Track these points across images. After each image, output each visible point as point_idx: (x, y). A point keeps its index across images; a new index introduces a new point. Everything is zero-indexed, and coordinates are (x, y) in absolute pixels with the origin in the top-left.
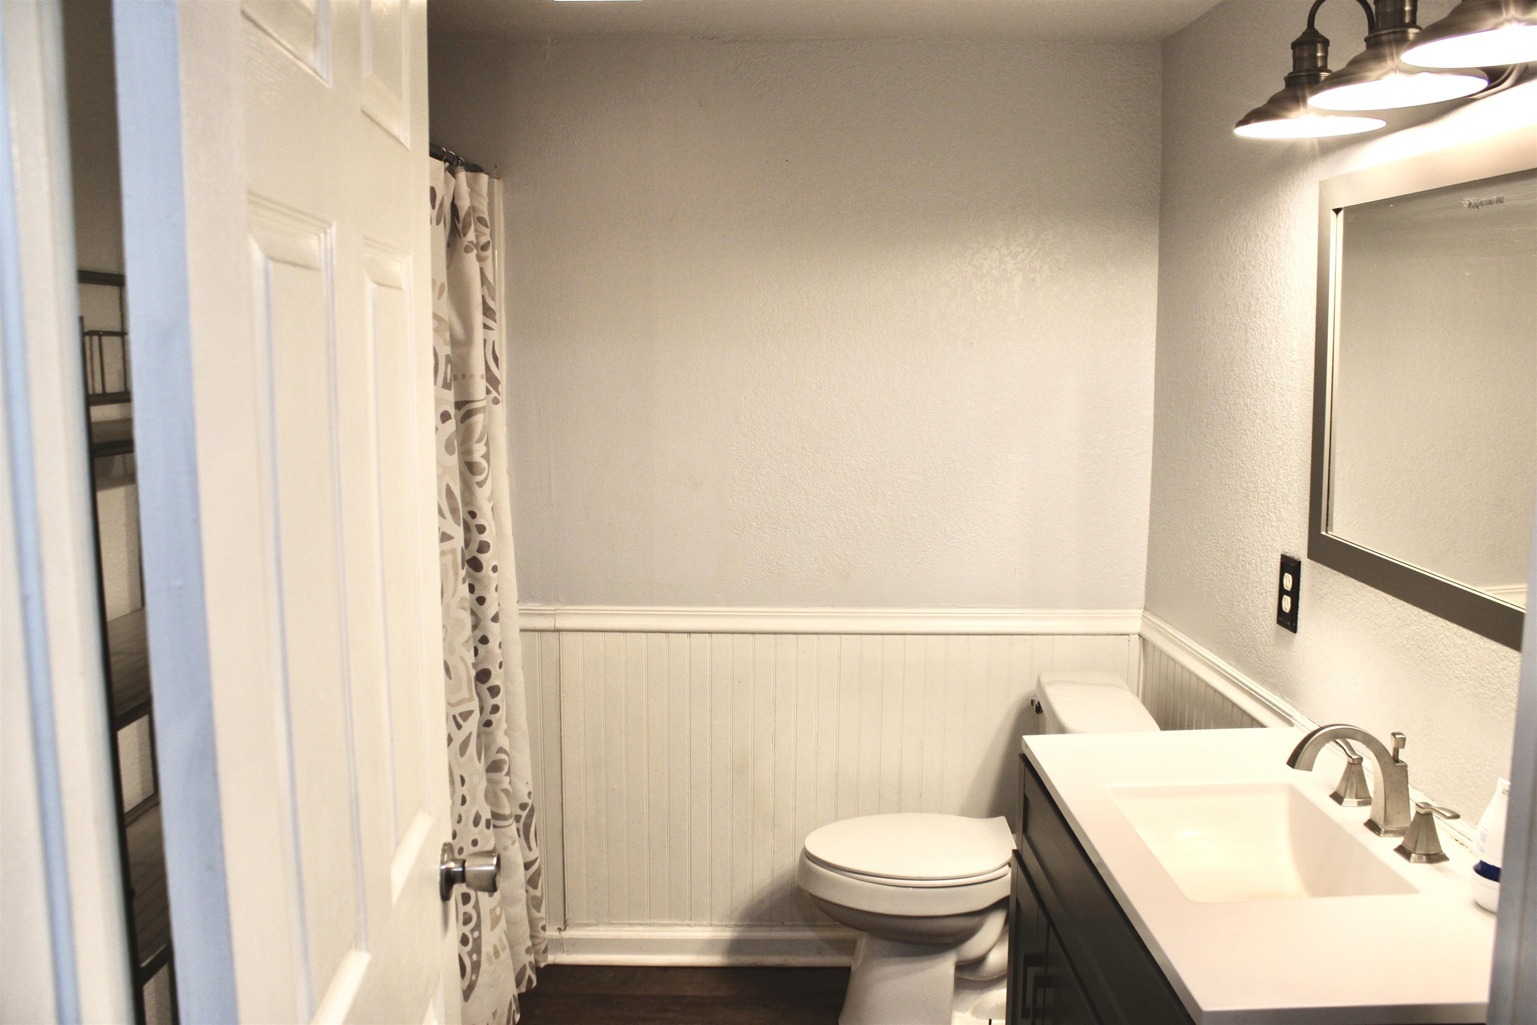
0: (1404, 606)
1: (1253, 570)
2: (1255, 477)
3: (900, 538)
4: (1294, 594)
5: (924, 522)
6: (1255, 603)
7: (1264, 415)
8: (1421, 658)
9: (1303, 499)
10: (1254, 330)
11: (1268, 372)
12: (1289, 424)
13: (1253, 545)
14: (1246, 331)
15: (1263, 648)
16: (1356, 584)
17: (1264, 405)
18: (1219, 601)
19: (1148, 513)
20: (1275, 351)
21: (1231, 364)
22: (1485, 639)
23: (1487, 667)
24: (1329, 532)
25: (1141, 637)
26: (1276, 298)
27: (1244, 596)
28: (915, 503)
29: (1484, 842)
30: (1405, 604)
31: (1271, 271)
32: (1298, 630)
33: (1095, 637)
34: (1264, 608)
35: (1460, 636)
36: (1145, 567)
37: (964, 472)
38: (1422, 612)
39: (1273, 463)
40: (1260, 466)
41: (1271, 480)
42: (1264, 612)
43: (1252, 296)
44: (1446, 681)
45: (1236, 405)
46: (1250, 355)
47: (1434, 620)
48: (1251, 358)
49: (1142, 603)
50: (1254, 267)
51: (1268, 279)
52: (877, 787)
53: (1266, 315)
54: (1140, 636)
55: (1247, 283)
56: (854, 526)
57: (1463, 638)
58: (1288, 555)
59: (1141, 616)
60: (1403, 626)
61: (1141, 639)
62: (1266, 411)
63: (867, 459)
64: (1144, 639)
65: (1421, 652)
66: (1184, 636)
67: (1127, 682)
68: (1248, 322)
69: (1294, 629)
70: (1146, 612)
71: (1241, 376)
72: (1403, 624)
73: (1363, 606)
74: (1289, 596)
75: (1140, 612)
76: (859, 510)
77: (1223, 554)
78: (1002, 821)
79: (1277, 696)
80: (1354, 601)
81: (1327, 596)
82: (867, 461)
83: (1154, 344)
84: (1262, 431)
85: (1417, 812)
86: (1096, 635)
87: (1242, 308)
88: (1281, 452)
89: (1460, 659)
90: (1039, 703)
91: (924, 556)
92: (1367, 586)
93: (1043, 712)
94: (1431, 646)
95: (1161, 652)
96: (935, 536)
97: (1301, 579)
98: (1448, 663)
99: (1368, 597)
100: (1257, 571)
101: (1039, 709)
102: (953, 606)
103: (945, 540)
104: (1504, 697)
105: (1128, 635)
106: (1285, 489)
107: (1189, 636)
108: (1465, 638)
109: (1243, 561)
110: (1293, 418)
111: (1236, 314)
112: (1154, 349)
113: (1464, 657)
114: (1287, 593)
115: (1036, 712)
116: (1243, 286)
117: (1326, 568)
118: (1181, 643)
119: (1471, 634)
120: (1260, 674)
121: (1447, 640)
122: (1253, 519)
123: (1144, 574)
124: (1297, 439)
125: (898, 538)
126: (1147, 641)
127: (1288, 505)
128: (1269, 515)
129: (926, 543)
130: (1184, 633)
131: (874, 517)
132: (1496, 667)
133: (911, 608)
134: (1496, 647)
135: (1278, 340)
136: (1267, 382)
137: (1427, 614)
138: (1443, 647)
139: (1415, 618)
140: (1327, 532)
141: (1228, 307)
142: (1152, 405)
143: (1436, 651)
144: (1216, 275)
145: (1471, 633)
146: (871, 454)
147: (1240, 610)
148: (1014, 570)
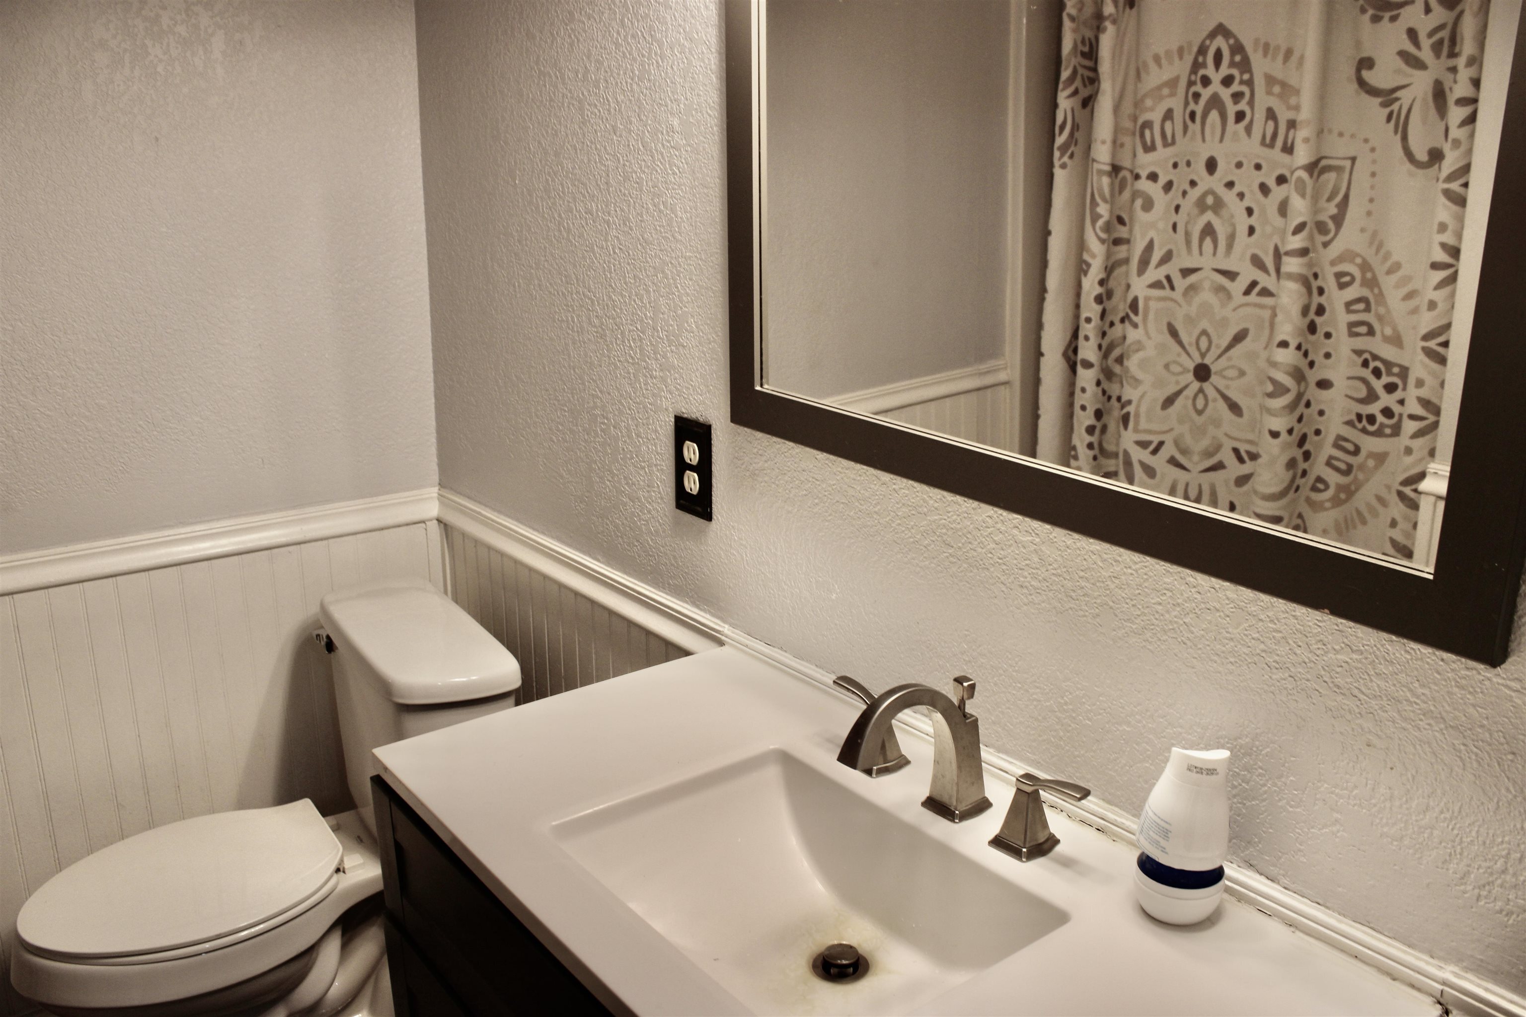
0: (915, 488)
1: (623, 436)
2: (614, 310)
3: (84, 439)
4: (704, 469)
5: (118, 411)
6: (631, 479)
7: (625, 224)
8: (951, 559)
9: (708, 339)
10: (596, 106)
11: (627, 164)
12: (673, 236)
13: (620, 402)
14: (581, 109)
15: (652, 540)
16: (817, 457)
17: (622, 210)
18: (567, 476)
19: (431, 361)
20: (638, 135)
21: (557, 154)
22: (1076, 536)
23: (1082, 574)
24: (766, 386)
25: (441, 522)
26: (634, 59)
27: (610, 471)
28: (100, 385)
29: (1168, 841)
30: (916, 484)
31: (622, 21)
32: (714, 517)
33: (381, 532)
34: (648, 486)
35: (1026, 531)
36: (434, 431)
37: (169, 331)
38: (949, 497)
39: (648, 292)
40: (623, 296)
41: (645, 315)
42: (648, 492)
43: (589, 58)
44: (1003, 591)
45: (572, 212)
46: (591, 142)
47: (974, 509)
48: (593, 147)
49: (436, 478)
50: (589, 17)
51: (618, 33)
52: (112, 794)
53: (617, 83)
54: (439, 521)
55: (578, 41)
56: (6, 430)
57: (1033, 535)
58: (686, 416)
59: (436, 495)
60: (914, 515)
61: (442, 525)
62: (629, 220)
63: (12, 325)
64: (445, 525)
65: (950, 551)
66: (510, 520)
67: (430, 581)
68: (583, 94)
69: (707, 516)
70: (442, 489)
71: (576, 171)
72: (913, 512)
73: (834, 487)
74: (694, 472)
75: (434, 491)
76: (10, 405)
77: (566, 414)
78: (306, 808)
79: (687, 602)
80: (817, 480)
81: (765, 472)
82: (10, 328)
83: (419, 134)
84: (621, 247)
85: (1018, 789)
86: (382, 529)
87: (571, 75)
88: (660, 276)
89: (1028, 562)
90: (328, 637)
91: (127, 459)
92: (840, 459)
93: (337, 648)
94: (970, 543)
95: (477, 542)
96: (139, 429)
97: (714, 449)
98: (1004, 567)
99: (843, 475)
100: (630, 437)
101: (330, 646)
102: (180, 523)
103: (155, 433)
104: (1116, 616)
105: (423, 522)
106: (672, 325)
107: (518, 520)
108: (1037, 534)
109: (603, 423)
110: (679, 227)
111: (560, 86)
112: (418, 141)
113: (1036, 559)
114: (692, 468)
115: (328, 651)
116: (571, 45)
117: (759, 435)
118: (509, 531)
119: (1048, 529)
120: (651, 573)
121: (1001, 536)
122: (616, 367)
123: (434, 440)
124: (690, 257)
125: (81, 438)
126: (452, 528)
127: (681, 348)
128: (645, 361)
129: (126, 440)
130: (512, 518)
131: (37, 411)
132: (1099, 574)
133: (119, 537)
134: (1098, 548)
135: (644, 118)
136: (626, 178)
137: (959, 499)
138: (992, 545)
139: (936, 505)
140: (762, 386)
141: (544, 77)
142: (422, 217)
143: (980, 550)
144: (520, 33)
145: (1048, 527)
146: (17, 317)
147: (605, 489)
148: (260, 460)
